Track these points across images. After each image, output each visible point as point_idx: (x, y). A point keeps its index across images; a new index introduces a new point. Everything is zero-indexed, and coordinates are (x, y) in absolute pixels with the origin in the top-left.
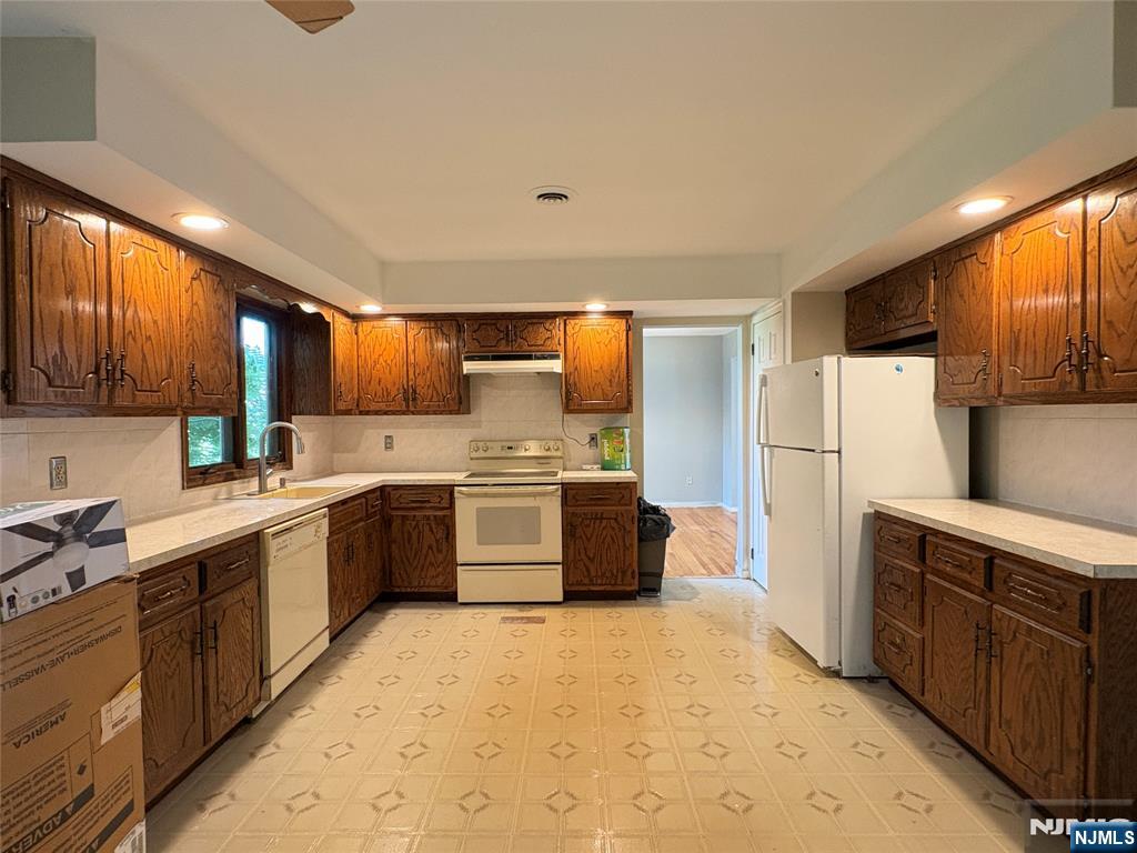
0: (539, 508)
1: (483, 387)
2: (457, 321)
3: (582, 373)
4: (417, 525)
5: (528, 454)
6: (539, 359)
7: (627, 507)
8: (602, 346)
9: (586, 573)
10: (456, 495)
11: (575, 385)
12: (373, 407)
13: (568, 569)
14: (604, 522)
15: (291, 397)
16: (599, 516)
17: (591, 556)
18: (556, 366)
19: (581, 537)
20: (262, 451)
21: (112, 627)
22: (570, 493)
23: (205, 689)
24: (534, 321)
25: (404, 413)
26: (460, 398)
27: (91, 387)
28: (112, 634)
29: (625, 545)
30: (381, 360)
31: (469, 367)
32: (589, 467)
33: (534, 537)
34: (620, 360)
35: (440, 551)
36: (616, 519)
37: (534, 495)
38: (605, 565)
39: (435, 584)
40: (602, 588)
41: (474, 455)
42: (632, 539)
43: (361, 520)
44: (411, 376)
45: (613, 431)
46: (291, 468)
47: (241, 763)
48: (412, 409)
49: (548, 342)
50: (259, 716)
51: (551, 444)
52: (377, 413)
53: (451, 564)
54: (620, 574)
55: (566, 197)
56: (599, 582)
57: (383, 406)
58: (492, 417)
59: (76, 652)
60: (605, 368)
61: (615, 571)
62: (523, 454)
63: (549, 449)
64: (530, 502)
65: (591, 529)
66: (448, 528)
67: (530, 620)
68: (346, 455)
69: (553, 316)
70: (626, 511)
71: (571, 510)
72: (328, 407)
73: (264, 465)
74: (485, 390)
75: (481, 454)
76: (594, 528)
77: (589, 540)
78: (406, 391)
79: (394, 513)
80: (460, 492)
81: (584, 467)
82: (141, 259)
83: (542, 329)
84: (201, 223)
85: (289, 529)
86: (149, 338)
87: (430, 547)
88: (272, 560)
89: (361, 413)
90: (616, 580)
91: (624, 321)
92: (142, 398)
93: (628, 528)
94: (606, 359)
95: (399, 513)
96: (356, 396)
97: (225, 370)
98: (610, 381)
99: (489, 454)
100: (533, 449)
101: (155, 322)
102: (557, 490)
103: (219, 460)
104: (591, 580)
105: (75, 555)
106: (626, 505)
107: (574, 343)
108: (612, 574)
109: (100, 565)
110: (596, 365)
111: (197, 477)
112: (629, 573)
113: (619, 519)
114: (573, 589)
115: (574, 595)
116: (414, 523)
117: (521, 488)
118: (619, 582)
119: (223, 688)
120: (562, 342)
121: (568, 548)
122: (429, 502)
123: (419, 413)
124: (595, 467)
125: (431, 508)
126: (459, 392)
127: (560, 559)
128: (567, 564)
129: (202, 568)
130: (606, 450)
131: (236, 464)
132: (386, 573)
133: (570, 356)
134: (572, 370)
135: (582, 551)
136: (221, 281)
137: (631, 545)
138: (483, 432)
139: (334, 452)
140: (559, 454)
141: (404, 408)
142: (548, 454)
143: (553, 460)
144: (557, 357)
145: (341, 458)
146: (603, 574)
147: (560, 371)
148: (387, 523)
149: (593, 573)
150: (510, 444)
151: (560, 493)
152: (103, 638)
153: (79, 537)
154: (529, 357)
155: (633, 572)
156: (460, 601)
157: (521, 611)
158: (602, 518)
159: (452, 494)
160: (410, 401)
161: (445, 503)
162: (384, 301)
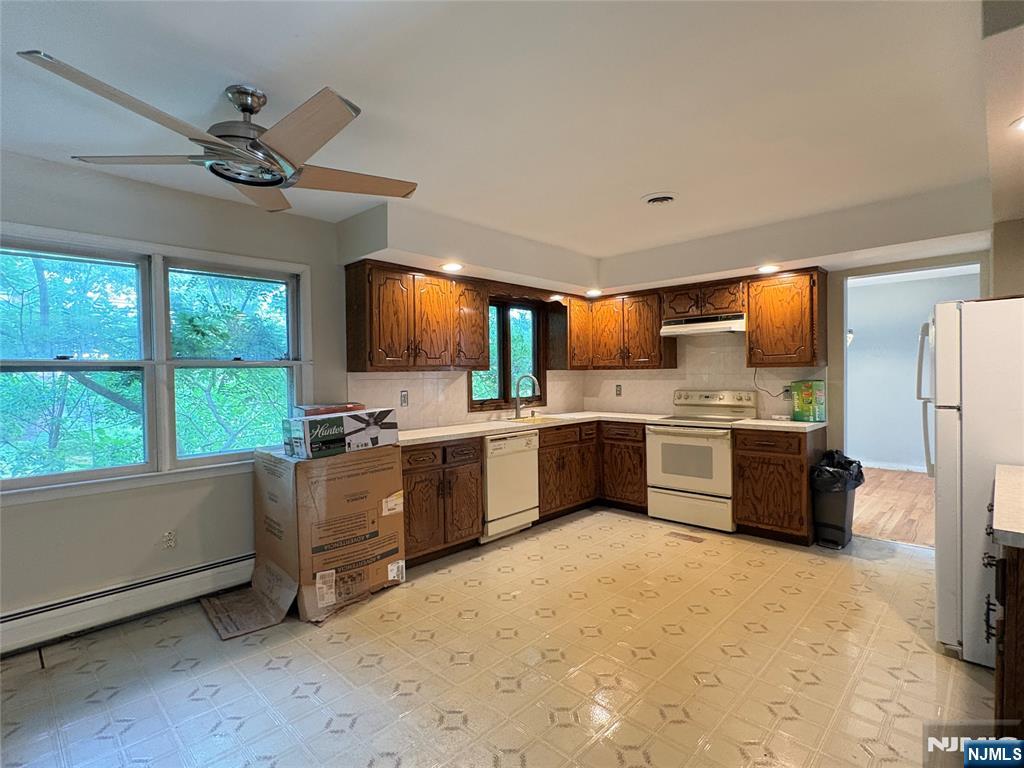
0: (711, 448)
1: (687, 346)
2: (658, 294)
3: (764, 330)
4: (620, 453)
5: (722, 402)
6: (725, 319)
7: (797, 456)
8: (785, 304)
9: (753, 511)
10: (647, 432)
11: (758, 341)
12: (601, 364)
13: (738, 504)
14: (772, 468)
15: (546, 358)
16: (766, 461)
17: (759, 496)
18: (739, 325)
19: (749, 477)
20: (534, 391)
21: (390, 466)
22: (739, 437)
23: (445, 514)
24: (720, 287)
25: (621, 369)
26: (661, 355)
27: (405, 357)
28: (389, 468)
29: (792, 490)
30: (606, 329)
31: (666, 330)
32: (777, 417)
33: (706, 472)
34: (802, 314)
35: (635, 473)
36: (784, 467)
37: (708, 437)
38: (771, 506)
39: (632, 498)
40: (769, 528)
41: (678, 402)
42: (800, 486)
43: (576, 442)
44: (626, 340)
45: (805, 384)
46: (545, 405)
47: (463, 560)
48: (626, 365)
49: (733, 305)
50: (484, 544)
51: (744, 395)
52: (604, 368)
53: (643, 486)
54: (786, 518)
55: (671, 198)
56: (766, 521)
57: (607, 363)
58: (695, 371)
59: (372, 472)
60: (788, 323)
61: (782, 515)
62: (718, 402)
63: (741, 399)
64: (703, 443)
65: (759, 471)
66: (641, 456)
67: (691, 538)
68: (592, 399)
69: (735, 281)
70: (794, 459)
71: (741, 453)
72: (566, 365)
73: (519, 402)
74: (689, 348)
75: (683, 401)
76: (762, 472)
77: (756, 481)
78: (622, 352)
79: (606, 441)
80: (649, 429)
81: (774, 417)
82: (431, 291)
83: (727, 294)
84: (453, 267)
85: (505, 438)
86: (434, 331)
87: (629, 470)
88: (489, 454)
89: (595, 368)
90: (782, 523)
91: (808, 277)
92: (430, 362)
93: (795, 475)
94: (788, 315)
95: (610, 442)
96: (591, 355)
97: (480, 344)
98: (793, 336)
99: (688, 402)
100: (727, 399)
101: (438, 322)
102: (727, 434)
103: (497, 397)
104: (758, 519)
105: (374, 431)
106: (793, 454)
107: (757, 304)
108: (779, 516)
109: (386, 437)
110: (778, 322)
111: (476, 406)
112: (797, 517)
113: (787, 466)
114: (742, 523)
115: (743, 529)
116: (618, 451)
117: (696, 430)
118: (786, 524)
119: (456, 516)
120: (746, 303)
121: (738, 486)
122: (627, 435)
123: (631, 368)
124: (784, 417)
125: (630, 440)
126: (660, 351)
127: (729, 493)
128: (737, 499)
129: (444, 450)
130: (796, 402)
131: (505, 400)
132: (600, 484)
133: (753, 315)
134: (754, 327)
135: (750, 491)
136: (479, 294)
137: (800, 493)
138: (688, 383)
139: (584, 395)
140: (750, 403)
141: (621, 364)
142: (740, 403)
143: (747, 410)
144: (741, 317)
145: (588, 401)
146: (770, 515)
147: (744, 330)
148: (601, 447)
149: (760, 512)
150: (707, 394)
151: (729, 436)
152: (384, 470)
153: (376, 423)
154: (715, 319)
155: (801, 519)
156: (650, 514)
157: (692, 531)
158: (769, 464)
159: (644, 430)
160: (625, 360)
161: (639, 437)
162: (600, 286)
